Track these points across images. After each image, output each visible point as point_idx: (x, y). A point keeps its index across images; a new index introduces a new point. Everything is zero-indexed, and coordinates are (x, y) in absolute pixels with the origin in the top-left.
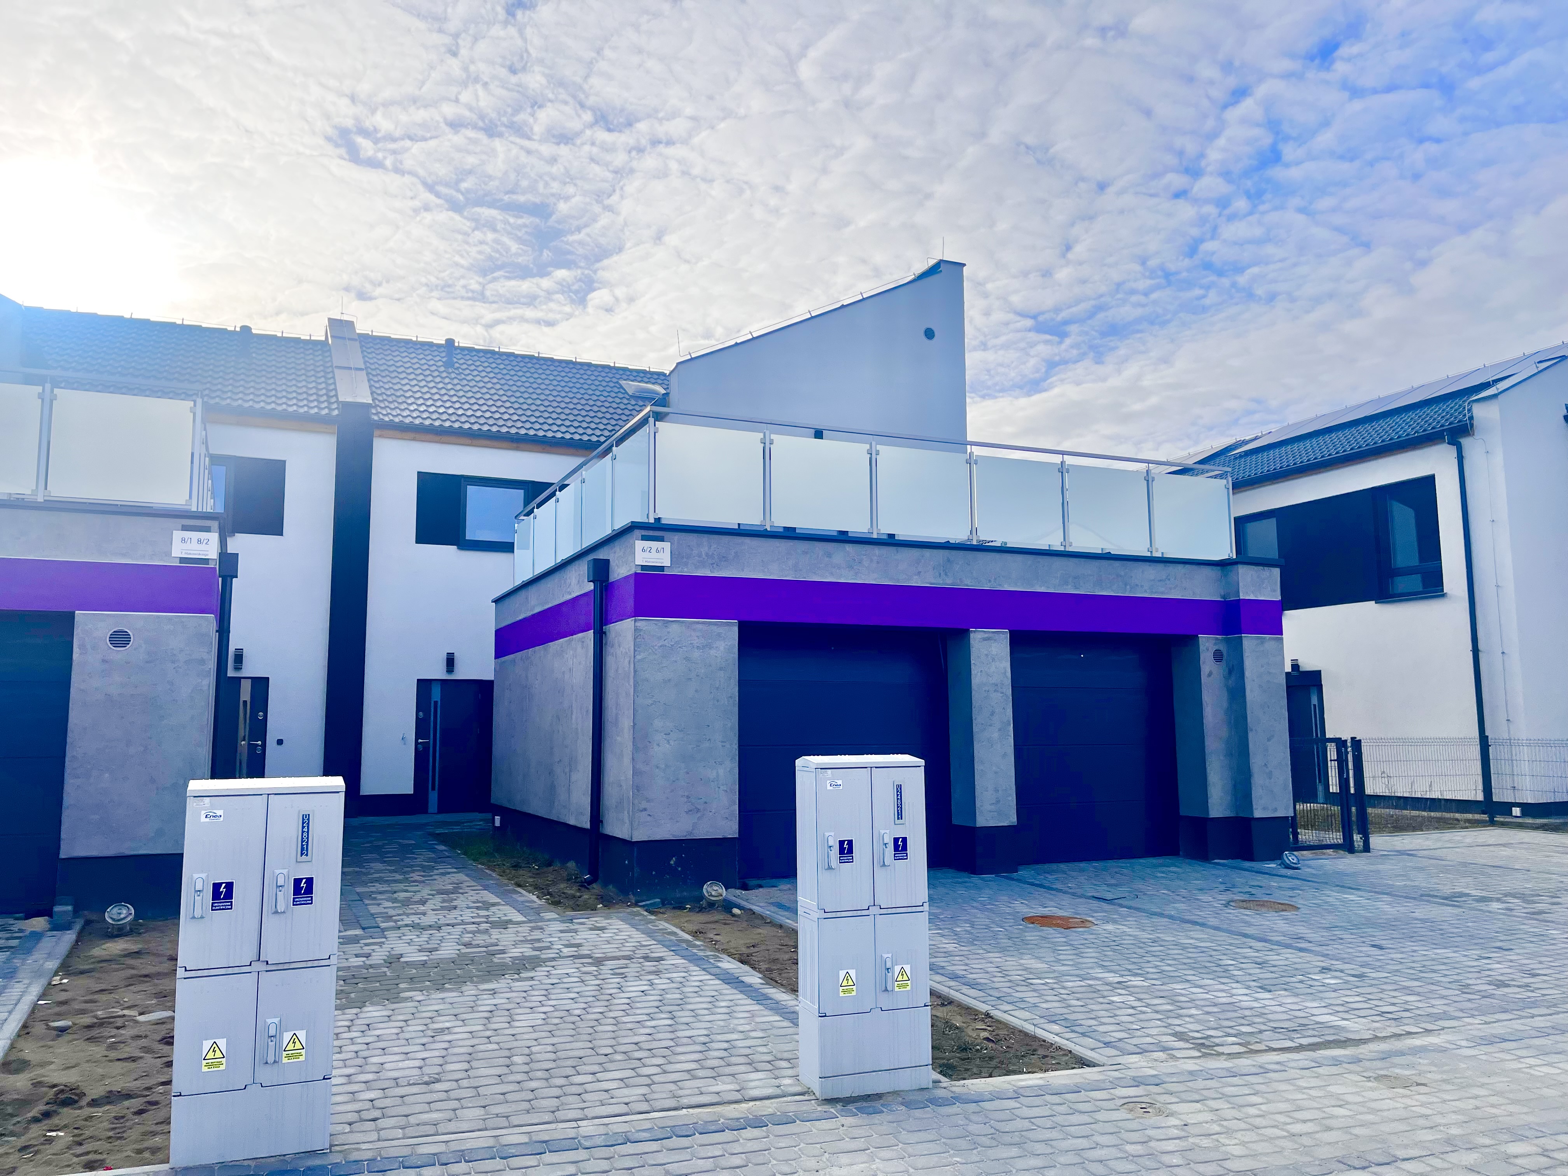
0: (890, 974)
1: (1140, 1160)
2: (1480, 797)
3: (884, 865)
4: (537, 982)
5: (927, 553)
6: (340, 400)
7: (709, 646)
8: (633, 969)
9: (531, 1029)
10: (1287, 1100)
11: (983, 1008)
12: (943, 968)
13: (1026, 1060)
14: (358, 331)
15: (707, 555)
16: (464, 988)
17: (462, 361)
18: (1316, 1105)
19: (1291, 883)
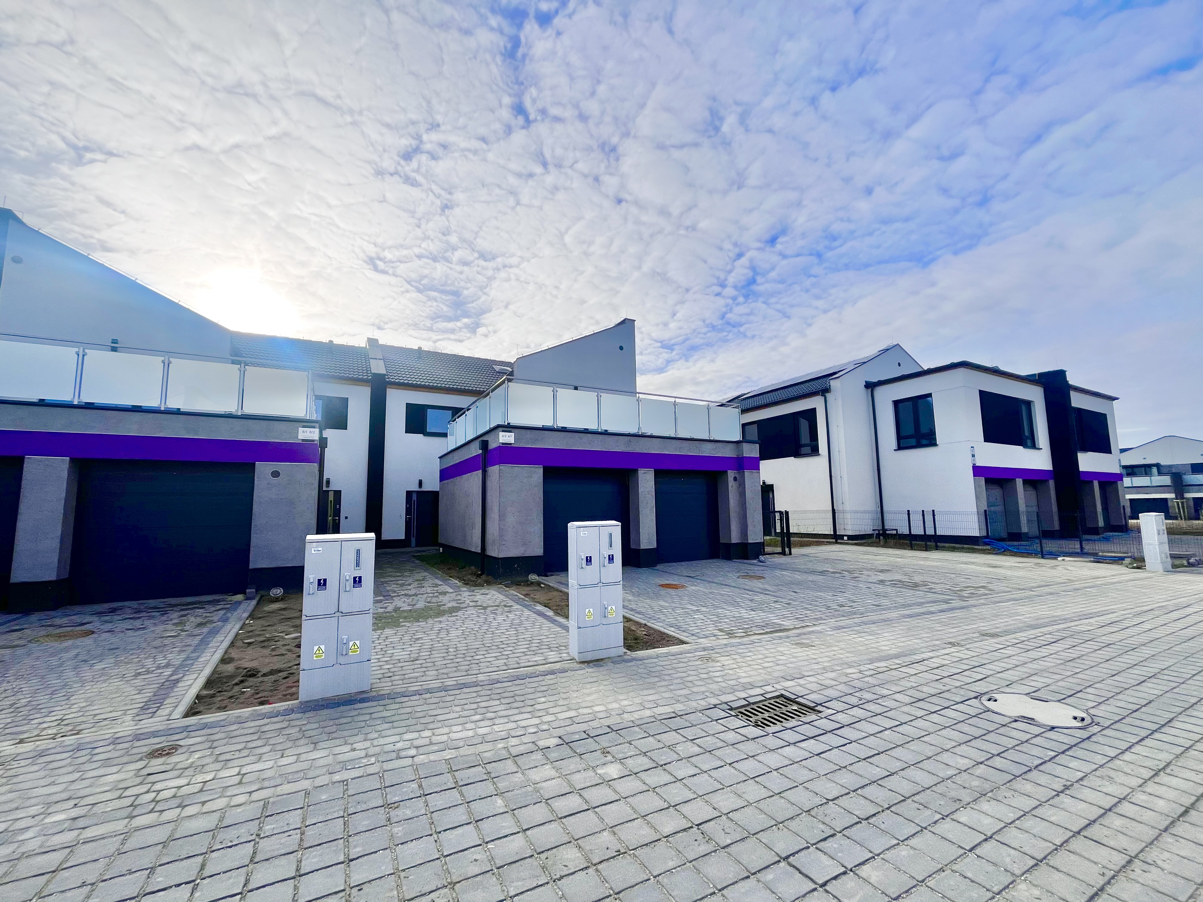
0: (607, 610)
2: (832, 533)
3: (604, 566)
4: (459, 617)
5: (621, 438)
6: (372, 372)
7: (531, 476)
8: (500, 610)
9: (457, 637)
10: (762, 654)
11: (643, 622)
12: (628, 606)
13: (661, 642)
14: (380, 343)
15: (530, 439)
16: (428, 621)
17: (426, 357)
18: (772, 655)
19: (762, 568)
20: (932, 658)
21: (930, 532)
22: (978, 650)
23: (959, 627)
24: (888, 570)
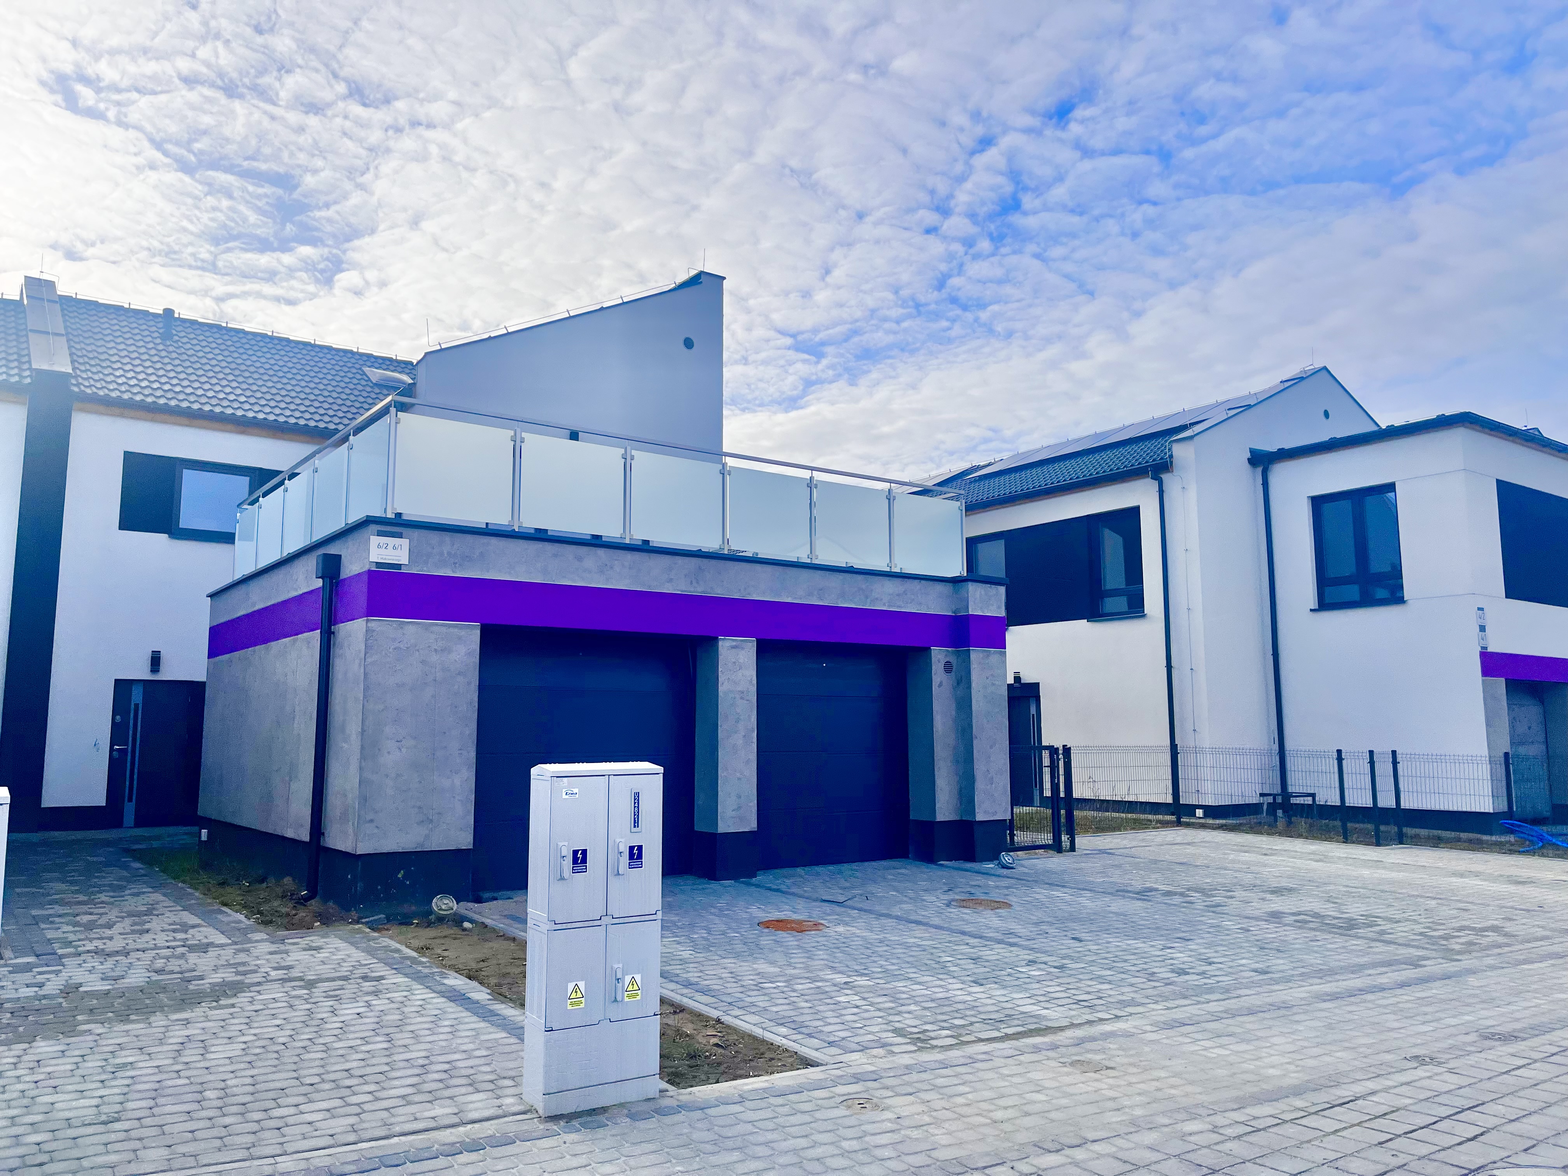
0: (620, 985)
1: (853, 1155)
2: (1170, 800)
3: (618, 874)
4: (239, 1010)
5: (680, 560)
6: (34, 367)
7: (446, 650)
8: (350, 988)
9: (227, 1061)
10: (991, 1088)
11: (714, 1014)
12: (677, 975)
13: (753, 1064)
14: (59, 293)
15: (449, 554)
16: (152, 1019)
17: (183, 334)
18: (1016, 1091)
19: (1005, 882)
20: (1373, 1093)
21: (1387, 801)
22: (1473, 1072)
23: (1438, 1020)
24: (1290, 890)
